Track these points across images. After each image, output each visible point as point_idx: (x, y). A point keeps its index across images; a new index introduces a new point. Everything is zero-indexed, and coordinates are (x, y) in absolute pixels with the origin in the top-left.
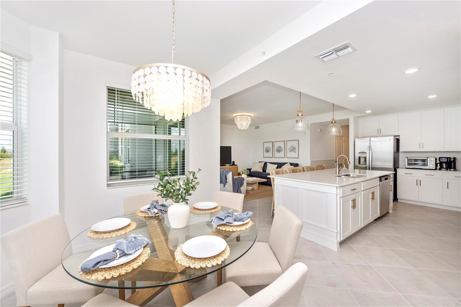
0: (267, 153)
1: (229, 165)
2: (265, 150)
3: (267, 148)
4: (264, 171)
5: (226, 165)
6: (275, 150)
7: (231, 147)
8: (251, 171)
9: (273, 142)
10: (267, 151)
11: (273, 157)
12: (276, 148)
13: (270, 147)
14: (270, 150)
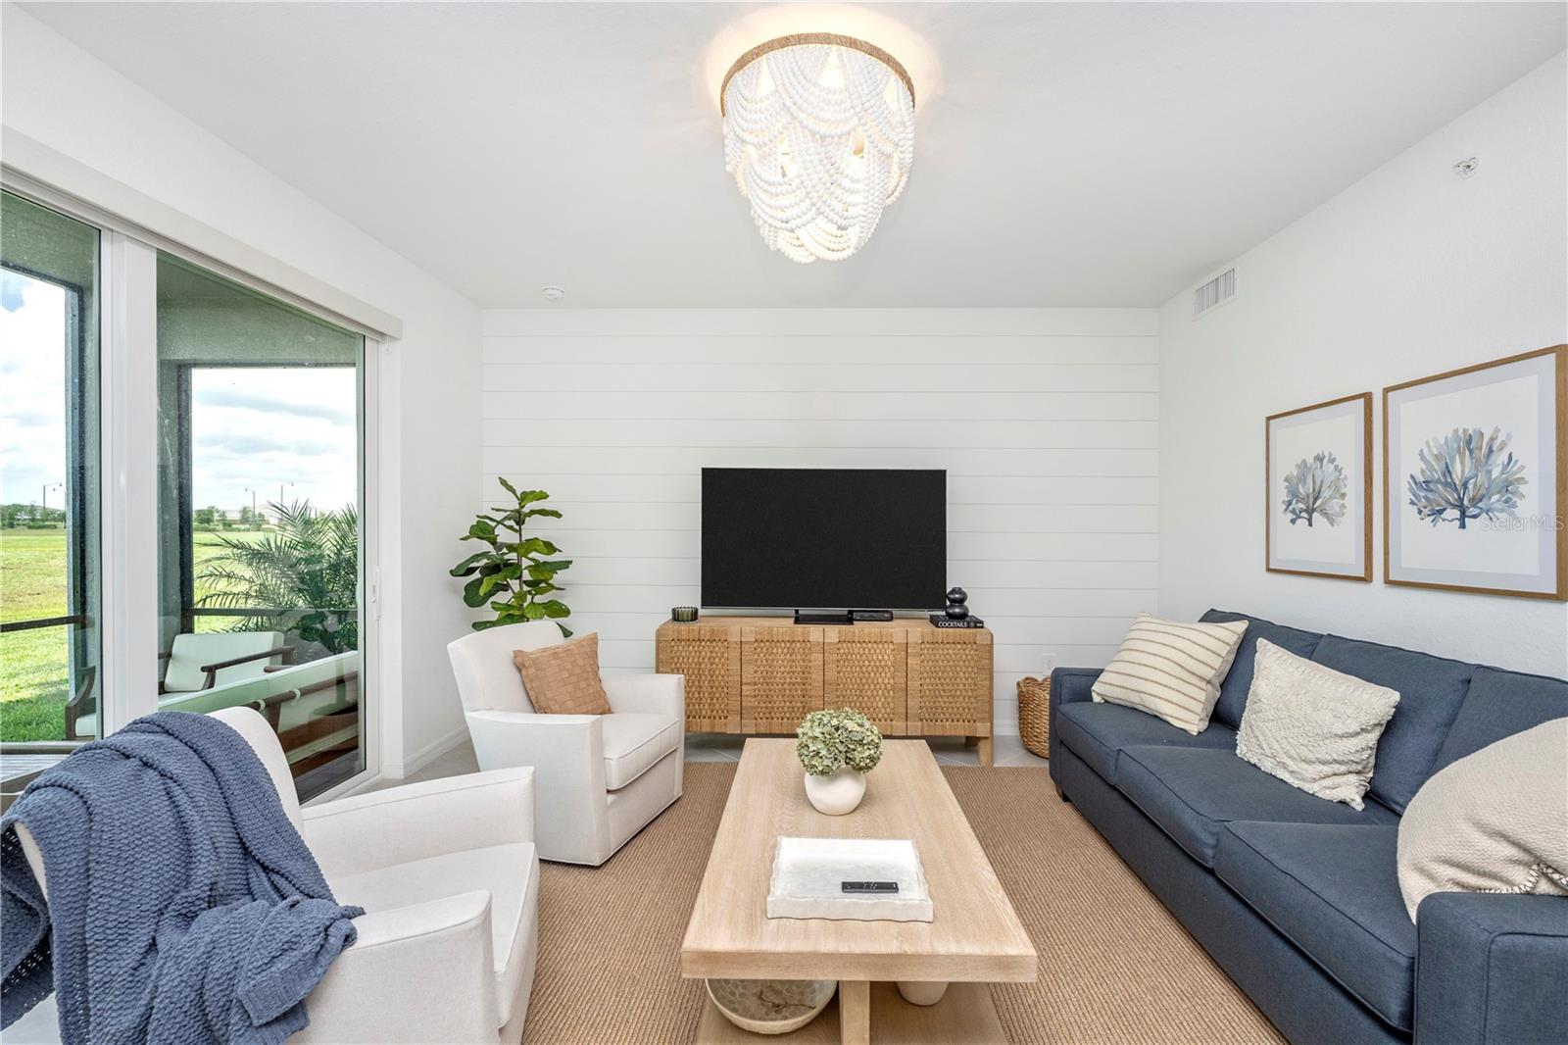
0: (1302, 523)
1: (927, 613)
2: (1280, 494)
3: (1302, 479)
4: (1224, 719)
5: (896, 612)
6: (1402, 492)
7: (944, 472)
8: (1097, 699)
9: (1367, 397)
10: (1307, 505)
11: (1367, 579)
12: (1407, 464)
13: (1332, 461)
14: (1337, 489)
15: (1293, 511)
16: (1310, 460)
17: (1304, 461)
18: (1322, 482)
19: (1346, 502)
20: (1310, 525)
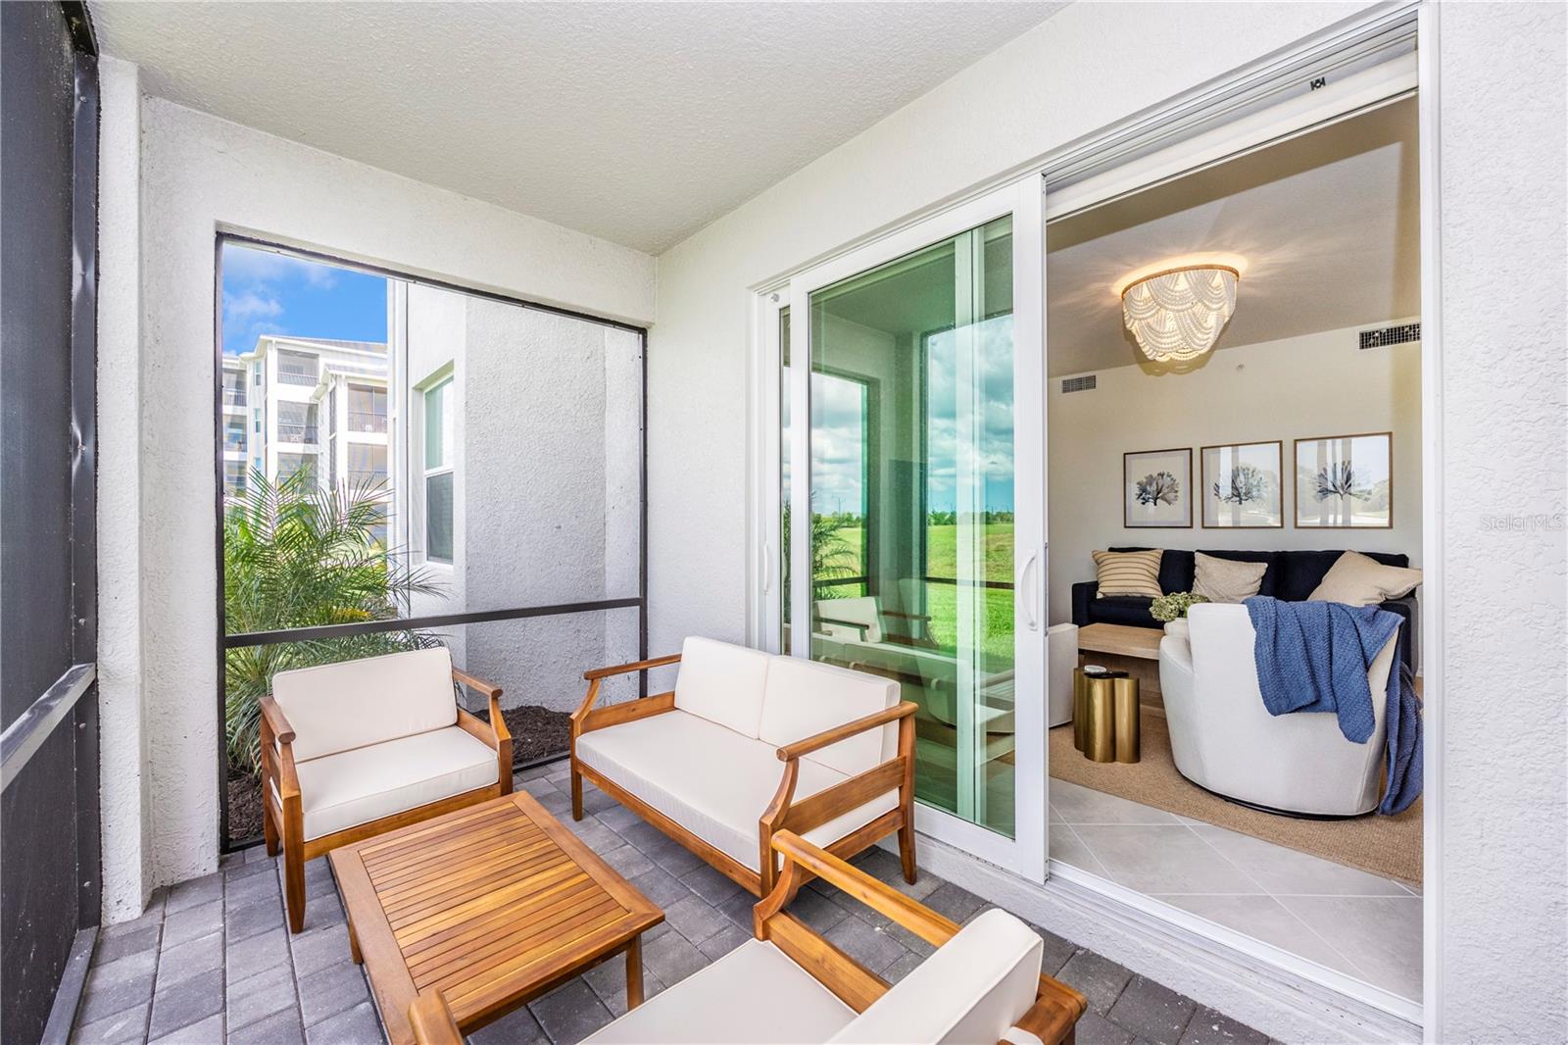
0: (1150, 504)
2: (1134, 490)
3: (1150, 482)
8: (1099, 596)
9: (1191, 450)
10: (1153, 495)
11: (1191, 527)
13: (1169, 476)
14: (1173, 489)
15: (1144, 499)
16: (1155, 475)
17: (1151, 476)
18: (1162, 486)
19: (1178, 494)
20: (1155, 504)
